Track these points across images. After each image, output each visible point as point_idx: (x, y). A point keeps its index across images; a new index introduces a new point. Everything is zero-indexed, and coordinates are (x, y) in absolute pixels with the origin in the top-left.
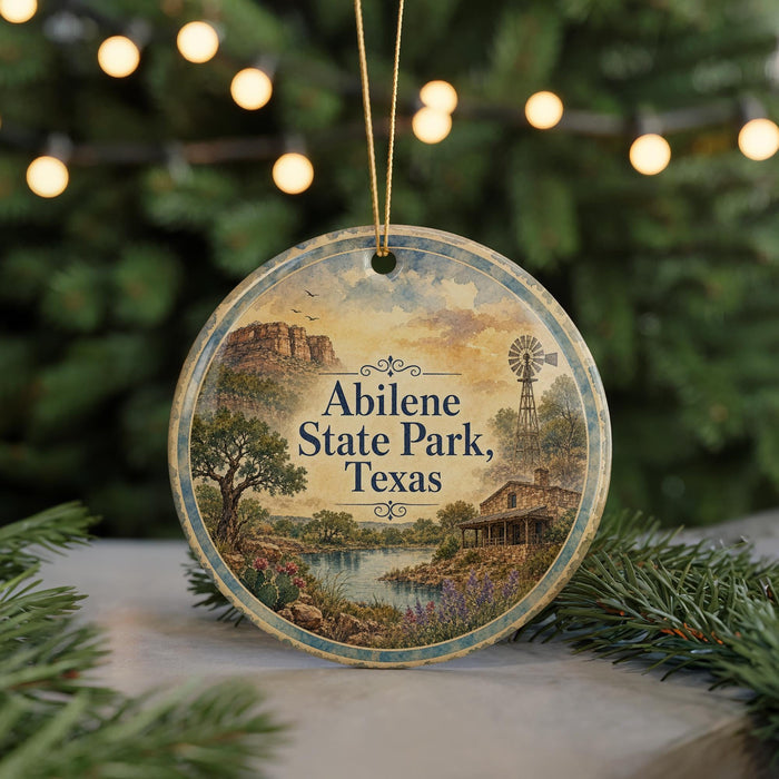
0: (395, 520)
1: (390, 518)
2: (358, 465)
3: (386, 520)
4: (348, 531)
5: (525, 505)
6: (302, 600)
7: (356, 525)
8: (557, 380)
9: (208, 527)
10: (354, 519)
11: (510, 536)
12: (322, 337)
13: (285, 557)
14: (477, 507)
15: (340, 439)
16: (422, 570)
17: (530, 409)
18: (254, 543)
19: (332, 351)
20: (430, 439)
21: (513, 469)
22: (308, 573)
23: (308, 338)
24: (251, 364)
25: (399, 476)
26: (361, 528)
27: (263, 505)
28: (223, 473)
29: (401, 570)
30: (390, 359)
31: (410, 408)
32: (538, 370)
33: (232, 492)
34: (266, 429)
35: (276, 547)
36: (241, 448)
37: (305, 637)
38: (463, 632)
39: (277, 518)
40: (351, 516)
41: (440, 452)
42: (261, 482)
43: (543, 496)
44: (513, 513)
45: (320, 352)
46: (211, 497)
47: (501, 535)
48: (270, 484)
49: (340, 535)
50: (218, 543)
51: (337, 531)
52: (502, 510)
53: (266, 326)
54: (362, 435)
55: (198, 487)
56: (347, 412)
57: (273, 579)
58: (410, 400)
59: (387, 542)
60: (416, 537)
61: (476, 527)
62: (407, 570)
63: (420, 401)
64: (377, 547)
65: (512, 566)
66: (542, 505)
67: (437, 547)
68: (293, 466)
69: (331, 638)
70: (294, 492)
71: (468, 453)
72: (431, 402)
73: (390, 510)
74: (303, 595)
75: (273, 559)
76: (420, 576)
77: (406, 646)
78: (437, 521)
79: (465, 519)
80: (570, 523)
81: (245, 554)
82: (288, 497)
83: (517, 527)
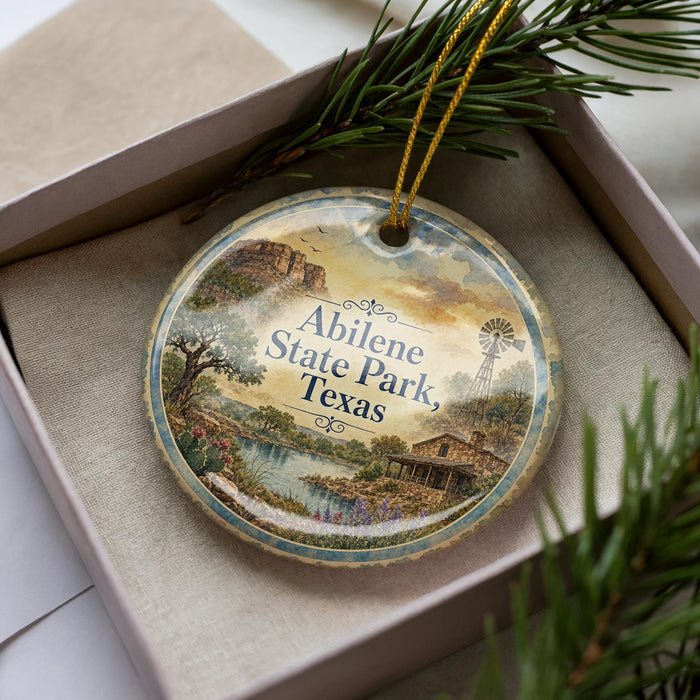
0: (331, 433)
1: (328, 431)
2: (314, 379)
3: (323, 431)
4: (286, 430)
5: (453, 458)
6: (225, 474)
7: (294, 427)
8: (519, 363)
9: (164, 388)
10: (295, 422)
11: (432, 479)
12: (319, 267)
13: (222, 434)
14: (410, 446)
15: (306, 352)
16: (341, 483)
17: (485, 379)
18: (199, 413)
19: (324, 280)
20: (386, 376)
21: (454, 424)
22: (238, 453)
23: (307, 265)
24: (249, 270)
25: (348, 398)
26: (298, 431)
27: (218, 386)
28: (193, 349)
29: (323, 476)
30: (373, 302)
31: (377, 346)
32: (504, 350)
33: (196, 366)
34: (243, 325)
35: (218, 424)
36: (216, 333)
37: (216, 505)
38: (361, 547)
39: (227, 399)
40: (293, 418)
41: (391, 390)
42: (223, 366)
43: (474, 455)
44: (441, 461)
45: (313, 278)
46: (175, 365)
47: (424, 476)
48: (231, 370)
49: (278, 431)
50: (168, 404)
51: (276, 426)
52: (432, 455)
53: (274, 244)
54: (326, 355)
55: (167, 354)
56: (319, 332)
57: (206, 448)
58: (379, 340)
59: (318, 450)
60: (346, 454)
61: (403, 462)
62: (328, 478)
63: (388, 344)
64: (307, 451)
65: (426, 505)
66: (470, 463)
67: (362, 468)
68: (256, 362)
69: (239, 514)
70: (249, 383)
71: (416, 398)
72: (397, 347)
73: (330, 424)
74: (226, 470)
75: (211, 432)
76: (338, 487)
77: (305, 543)
78: (369, 446)
79: (395, 452)
80: (491, 486)
81: (188, 419)
82: (243, 385)
83: (441, 474)
